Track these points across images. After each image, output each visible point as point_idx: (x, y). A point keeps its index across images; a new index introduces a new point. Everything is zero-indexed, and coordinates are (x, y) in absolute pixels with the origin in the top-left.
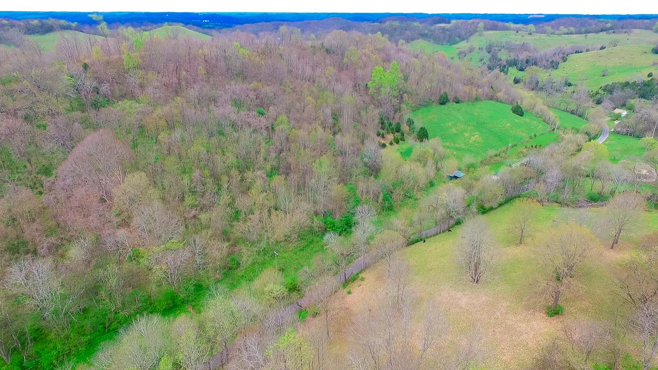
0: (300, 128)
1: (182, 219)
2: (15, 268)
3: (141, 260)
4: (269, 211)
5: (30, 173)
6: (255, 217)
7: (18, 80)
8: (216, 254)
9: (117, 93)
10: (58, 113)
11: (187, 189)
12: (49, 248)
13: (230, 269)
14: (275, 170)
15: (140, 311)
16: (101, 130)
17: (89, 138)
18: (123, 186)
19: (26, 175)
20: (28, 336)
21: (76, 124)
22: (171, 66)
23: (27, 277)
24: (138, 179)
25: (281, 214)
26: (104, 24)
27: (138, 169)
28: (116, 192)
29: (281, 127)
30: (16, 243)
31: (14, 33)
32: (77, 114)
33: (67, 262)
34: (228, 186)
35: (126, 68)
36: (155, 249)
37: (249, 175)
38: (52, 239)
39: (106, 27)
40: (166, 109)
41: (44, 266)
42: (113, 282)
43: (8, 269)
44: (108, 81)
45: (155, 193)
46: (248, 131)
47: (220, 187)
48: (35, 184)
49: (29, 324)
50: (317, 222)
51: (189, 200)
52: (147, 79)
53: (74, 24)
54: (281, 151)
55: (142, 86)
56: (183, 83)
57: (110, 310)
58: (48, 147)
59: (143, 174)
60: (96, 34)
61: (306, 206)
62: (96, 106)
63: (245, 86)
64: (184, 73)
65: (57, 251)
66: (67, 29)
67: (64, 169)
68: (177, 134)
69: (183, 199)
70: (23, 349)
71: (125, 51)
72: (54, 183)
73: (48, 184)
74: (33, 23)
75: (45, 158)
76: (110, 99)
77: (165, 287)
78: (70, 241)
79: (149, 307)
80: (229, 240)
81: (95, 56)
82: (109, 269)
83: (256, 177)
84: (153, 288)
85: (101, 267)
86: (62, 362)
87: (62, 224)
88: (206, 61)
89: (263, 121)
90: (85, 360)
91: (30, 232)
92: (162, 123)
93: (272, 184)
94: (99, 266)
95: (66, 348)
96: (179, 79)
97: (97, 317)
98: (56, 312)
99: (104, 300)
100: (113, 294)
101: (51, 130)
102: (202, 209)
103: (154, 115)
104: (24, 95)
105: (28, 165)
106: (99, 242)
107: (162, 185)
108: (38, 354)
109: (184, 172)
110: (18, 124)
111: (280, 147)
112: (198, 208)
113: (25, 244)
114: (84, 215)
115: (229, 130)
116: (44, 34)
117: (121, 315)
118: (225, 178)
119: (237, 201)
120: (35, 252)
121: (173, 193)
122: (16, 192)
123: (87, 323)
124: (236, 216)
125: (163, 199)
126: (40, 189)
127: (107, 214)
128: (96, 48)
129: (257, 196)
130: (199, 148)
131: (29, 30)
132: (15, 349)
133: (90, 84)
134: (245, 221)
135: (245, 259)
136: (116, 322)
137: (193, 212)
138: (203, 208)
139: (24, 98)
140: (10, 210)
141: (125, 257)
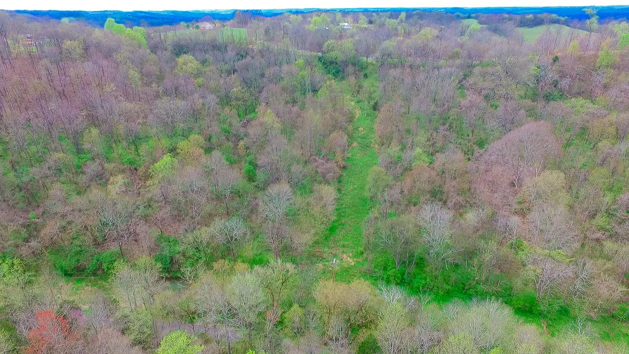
1: (582, 235)
2: (428, 208)
3: (520, 253)
5: (469, 141)
7: (494, 65)
8: (604, 292)
9: (575, 89)
10: (511, 98)
11: (604, 209)
12: (455, 204)
13: (614, 317)
15: (497, 295)
16: (542, 122)
17: (527, 126)
18: (536, 179)
19: (466, 142)
20: (415, 259)
21: (522, 111)
23: (432, 218)
24: (555, 178)
26: (594, 20)
27: (559, 168)
28: (527, 181)
30: (437, 189)
31: (509, 26)
32: (528, 102)
33: (462, 221)
35: (598, 65)
36: (539, 250)
38: (460, 199)
39: (596, 21)
41: (446, 215)
42: (487, 257)
43: (425, 206)
44: (571, 77)
45: (565, 198)
48: (468, 151)
49: (419, 251)
51: (600, 220)
52: (616, 80)
53: (562, 19)
55: (606, 87)
57: (474, 277)
58: (491, 124)
59: (562, 175)
60: (581, 29)
62: (548, 98)
65: (459, 209)
66: (555, 23)
67: (494, 146)
69: (593, 216)
70: (409, 266)
71: (605, 48)
72: (481, 155)
73: (477, 155)
74: (528, 17)
75: (485, 133)
76: (563, 95)
77: (530, 289)
78: (471, 206)
79: (506, 296)
81: (570, 49)
82: (490, 244)
84: (518, 283)
85: (485, 239)
86: (425, 292)
87: (472, 190)
90: (439, 302)
91: (450, 186)
92: (612, 130)
94: (483, 237)
95: (432, 284)
97: (463, 277)
98: (438, 254)
99: (474, 267)
100: (483, 266)
101: (500, 111)
102: (611, 236)
103: (606, 120)
104: (493, 77)
105: (471, 135)
106: (493, 218)
107: (577, 193)
108: (414, 276)
109: (610, 190)
110: (479, 100)
112: (607, 233)
113: (442, 193)
114: (492, 190)
116: (532, 27)
117: (480, 287)
120: (445, 203)
121: (585, 205)
122: (454, 152)
123: (454, 276)
125: (571, 207)
126: (470, 156)
127: (511, 198)
128: (576, 43)
131: (521, 23)
132: (404, 262)
133: (552, 75)
136: (473, 290)
137: (598, 235)
139: (493, 81)
140: (444, 164)
141: (507, 242)
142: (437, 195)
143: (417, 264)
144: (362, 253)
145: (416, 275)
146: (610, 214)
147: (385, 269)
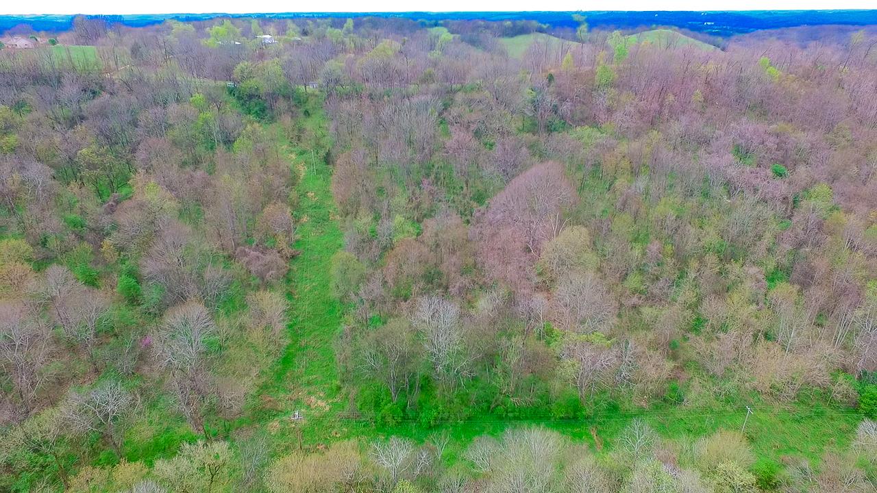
0: (849, 211)
2: (424, 301)
3: (552, 344)
4: (755, 336)
5: (464, 196)
6: (728, 339)
7: (479, 89)
8: (652, 373)
9: (578, 116)
10: (508, 133)
11: (634, 265)
12: (460, 289)
13: (665, 400)
14: (782, 273)
16: (551, 162)
17: (533, 170)
18: (555, 239)
19: (460, 197)
20: (417, 381)
21: (524, 149)
22: (656, 86)
24: (577, 235)
25: (776, 348)
26: (584, 27)
27: (579, 222)
28: (546, 245)
29: (812, 202)
31: (486, 36)
32: (528, 137)
33: (473, 312)
34: (696, 277)
35: (596, 83)
36: (574, 336)
37: (735, 268)
38: (466, 280)
39: (586, 29)
40: (635, 145)
41: (451, 310)
42: (513, 359)
43: (420, 299)
44: (572, 100)
45: (591, 258)
46: (752, 199)
47: (682, 274)
48: (465, 210)
50: (844, 385)
51: (634, 281)
52: (619, 101)
53: (545, 27)
54: (800, 245)
55: (610, 110)
56: (666, 111)
57: (501, 390)
58: (489, 170)
59: (584, 230)
60: (572, 40)
61: (828, 350)
62: (549, 129)
63: (762, 127)
64: (671, 98)
65: (467, 297)
66: (539, 31)
67: (498, 200)
68: (641, 183)
69: (624, 278)
70: (410, 393)
71: (601, 62)
72: (484, 214)
73: (478, 214)
74: (506, 24)
75: (482, 183)
76: (568, 122)
77: (570, 389)
78: (481, 288)
79: (543, 405)
80: (674, 357)
81: (563, 66)
83: (748, 275)
84: (556, 385)
86: (438, 427)
87: (479, 266)
88: (707, 83)
89: (782, 188)
91: (450, 264)
92: (625, 164)
93: (772, 294)
96: (661, 106)
97: (485, 392)
101: (497, 152)
102: (647, 299)
103: (617, 152)
104: (482, 106)
105: (465, 188)
106: (511, 300)
107: (603, 250)
108: (421, 407)
109: (636, 240)
110: (468, 139)
111: (802, 236)
112: (643, 297)
113: (440, 274)
115: (719, 191)
116: (512, 37)
117: (511, 402)
118: (694, 264)
119: (705, 303)
120: (446, 289)
121: (613, 265)
122: (447, 214)
123: (474, 393)
124: (696, 326)
125: (600, 269)
126: (469, 217)
127: (528, 269)
129: (738, 306)
130: (666, 208)
131: (500, 31)
132: (403, 390)
133: (550, 100)
134: (710, 340)
135: (692, 395)
136: (502, 407)
137: (635, 300)
138: (652, 299)
139: (482, 110)
140: (436, 234)
141: (534, 331)
142: (434, 281)
143: (422, 388)
144: (339, 388)
145: (423, 404)
146: (641, 270)
147: (377, 405)
